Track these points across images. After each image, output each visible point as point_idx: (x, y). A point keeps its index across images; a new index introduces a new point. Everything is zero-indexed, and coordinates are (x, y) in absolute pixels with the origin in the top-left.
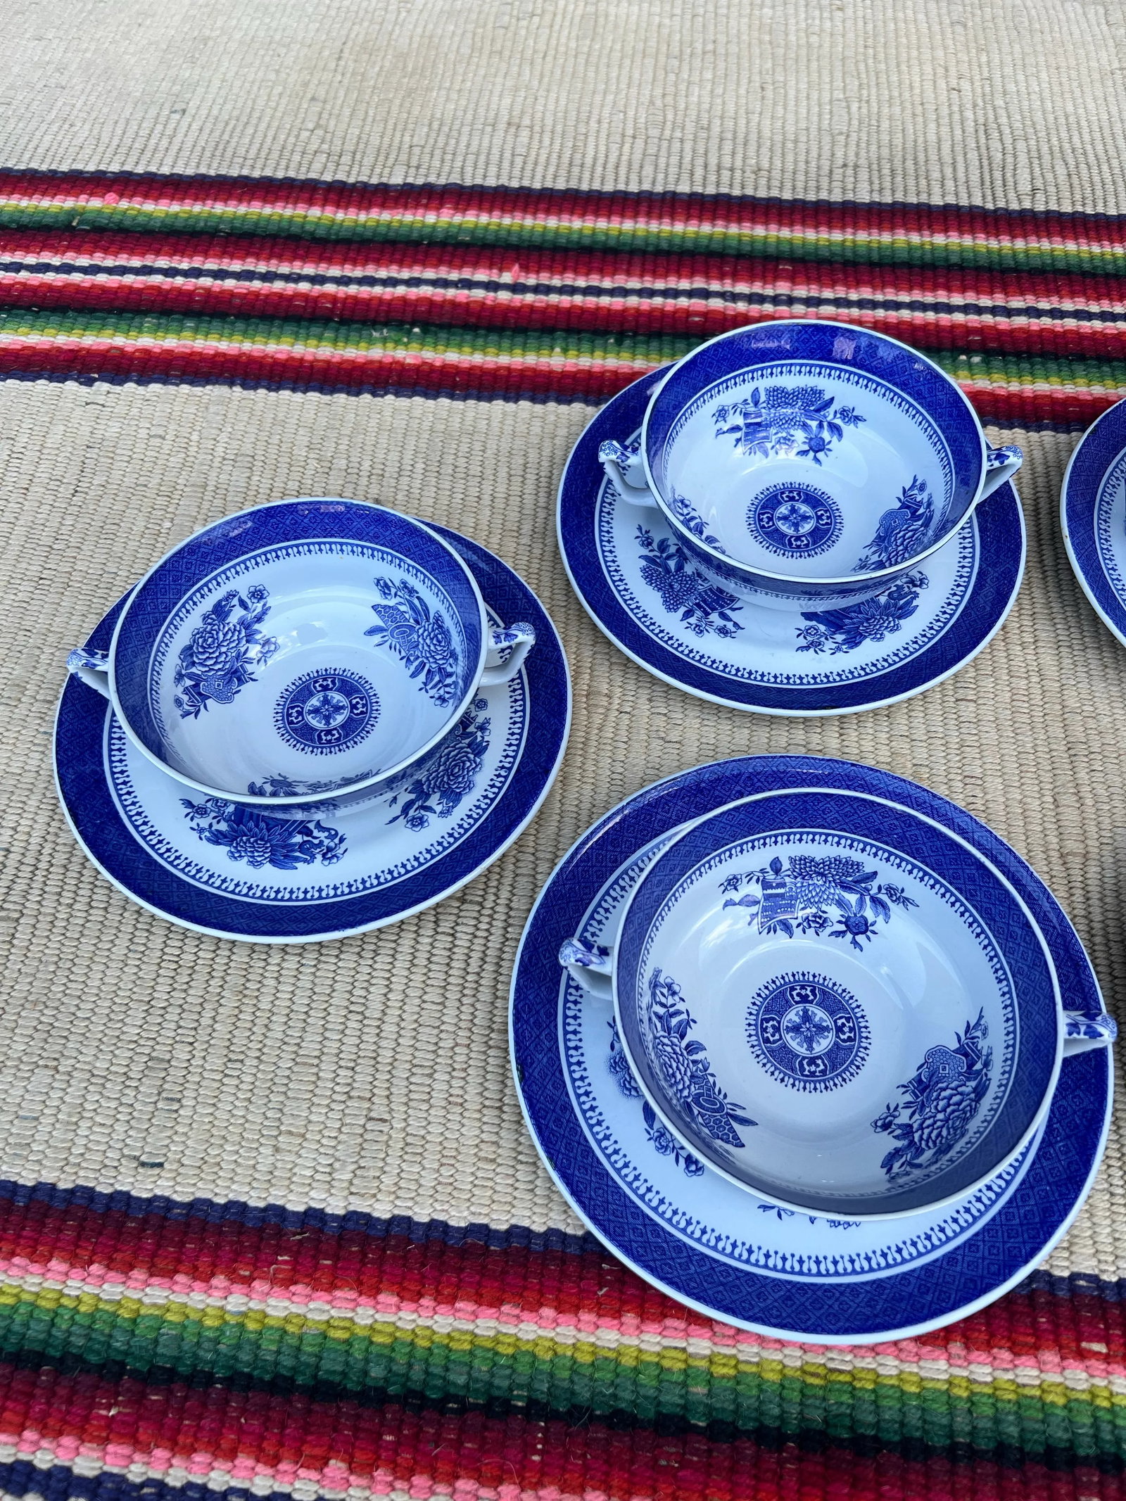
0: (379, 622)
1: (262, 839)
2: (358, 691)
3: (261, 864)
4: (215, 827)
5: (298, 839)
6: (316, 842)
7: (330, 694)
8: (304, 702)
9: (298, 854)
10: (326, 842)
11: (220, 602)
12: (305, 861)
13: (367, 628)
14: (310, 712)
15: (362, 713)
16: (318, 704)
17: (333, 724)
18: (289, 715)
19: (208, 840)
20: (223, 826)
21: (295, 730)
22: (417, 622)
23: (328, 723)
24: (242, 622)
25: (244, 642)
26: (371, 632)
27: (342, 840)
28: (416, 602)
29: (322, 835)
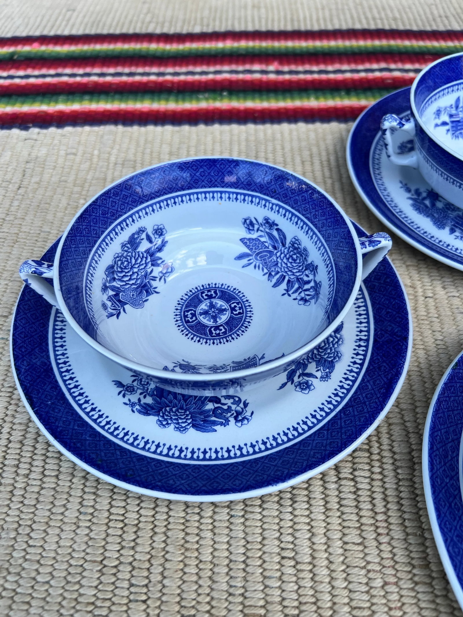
0: (246, 250)
1: (182, 408)
2: (235, 298)
3: (185, 429)
4: (143, 401)
5: (210, 406)
6: (225, 407)
7: (214, 301)
8: (196, 307)
9: (214, 419)
10: (234, 407)
11: (133, 234)
12: (221, 424)
13: (237, 254)
14: (201, 314)
15: (240, 313)
16: (206, 308)
17: (219, 322)
18: (186, 316)
19: (140, 412)
20: (149, 400)
21: (191, 327)
22: (275, 248)
23: (215, 321)
24: (148, 251)
25: (150, 265)
26: (240, 257)
27: (246, 405)
28: (275, 233)
29: (229, 402)
